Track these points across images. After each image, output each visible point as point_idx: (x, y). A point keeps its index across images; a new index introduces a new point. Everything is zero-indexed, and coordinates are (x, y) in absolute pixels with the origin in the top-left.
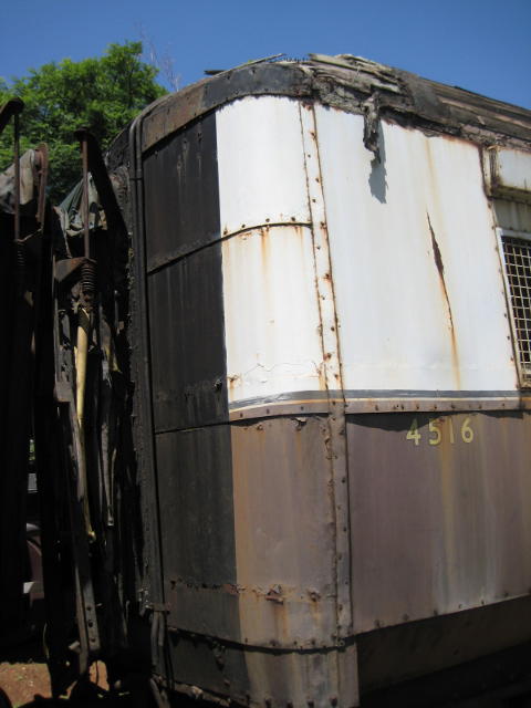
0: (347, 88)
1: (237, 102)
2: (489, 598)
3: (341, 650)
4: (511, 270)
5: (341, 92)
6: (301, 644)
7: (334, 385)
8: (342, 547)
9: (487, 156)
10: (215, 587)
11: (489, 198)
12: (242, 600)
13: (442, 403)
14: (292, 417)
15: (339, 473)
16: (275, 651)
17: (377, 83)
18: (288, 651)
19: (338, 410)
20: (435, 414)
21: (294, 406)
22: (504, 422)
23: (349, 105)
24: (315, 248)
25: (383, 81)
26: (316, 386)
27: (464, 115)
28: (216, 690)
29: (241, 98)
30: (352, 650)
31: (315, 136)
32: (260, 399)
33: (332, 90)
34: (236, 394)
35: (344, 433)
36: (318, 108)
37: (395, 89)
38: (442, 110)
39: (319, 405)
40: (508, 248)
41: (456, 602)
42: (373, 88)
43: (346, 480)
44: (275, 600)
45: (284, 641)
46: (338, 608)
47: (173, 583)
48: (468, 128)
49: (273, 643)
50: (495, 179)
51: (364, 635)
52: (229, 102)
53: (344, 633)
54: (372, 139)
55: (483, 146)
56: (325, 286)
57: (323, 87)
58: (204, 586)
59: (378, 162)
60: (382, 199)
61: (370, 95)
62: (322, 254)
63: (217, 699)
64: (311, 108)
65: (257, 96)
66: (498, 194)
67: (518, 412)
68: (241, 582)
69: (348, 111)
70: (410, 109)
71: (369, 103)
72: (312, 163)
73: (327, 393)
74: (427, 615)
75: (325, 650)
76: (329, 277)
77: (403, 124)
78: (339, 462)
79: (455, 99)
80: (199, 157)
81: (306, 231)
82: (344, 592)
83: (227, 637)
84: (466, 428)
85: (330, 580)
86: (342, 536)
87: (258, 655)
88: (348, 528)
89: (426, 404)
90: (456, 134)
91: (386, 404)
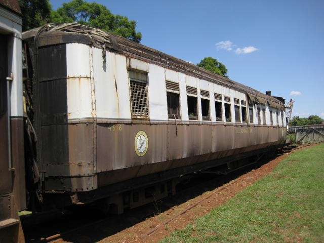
0: (99, 42)
1: (73, 43)
2: (123, 167)
3: (94, 176)
4: (131, 89)
5: (97, 43)
6: (86, 175)
7: (94, 117)
8: (95, 153)
9: (128, 60)
10: (62, 164)
11: (128, 70)
12: (71, 166)
13: (115, 121)
14: (85, 123)
15: (95, 136)
16: (80, 177)
17: (105, 40)
18: (83, 177)
19: (95, 122)
20: (114, 124)
21: (86, 121)
22: (128, 126)
23: (99, 46)
24: (91, 83)
25: (106, 39)
26: (91, 116)
27: (123, 48)
28: (60, 190)
29: (74, 43)
30: (96, 176)
31: (92, 55)
32: (77, 119)
33: (96, 42)
34: (70, 117)
35: (96, 127)
36: (93, 47)
37: (109, 41)
38: (119, 47)
39: (91, 121)
40: (131, 83)
41: (117, 167)
42: (105, 42)
43: (96, 138)
44: (80, 165)
45: (82, 174)
46: (94, 167)
47: (47, 164)
48: (124, 52)
49: (79, 175)
50: (130, 66)
51: (99, 173)
52: (71, 43)
53: (95, 172)
54: (104, 56)
55: (127, 57)
56: (93, 92)
57: (93, 41)
58: (59, 164)
59: (105, 62)
60: (105, 71)
61: (104, 44)
62: (93, 85)
63: (60, 192)
64: (91, 48)
65: (79, 43)
66: (130, 69)
67: (131, 124)
68: (70, 162)
69: (99, 48)
70: (112, 47)
71: (104, 46)
72: (91, 62)
73: (93, 118)
74: (111, 170)
75: (91, 176)
76: (94, 91)
77: (110, 52)
78: (95, 134)
79: (122, 44)
80: (60, 54)
81: (89, 79)
82: (95, 163)
83: (65, 176)
84: (120, 127)
85: (92, 160)
86: (95, 150)
87: (75, 179)
88: (96, 149)
89: (113, 121)
90: (122, 53)
91: (105, 121)
